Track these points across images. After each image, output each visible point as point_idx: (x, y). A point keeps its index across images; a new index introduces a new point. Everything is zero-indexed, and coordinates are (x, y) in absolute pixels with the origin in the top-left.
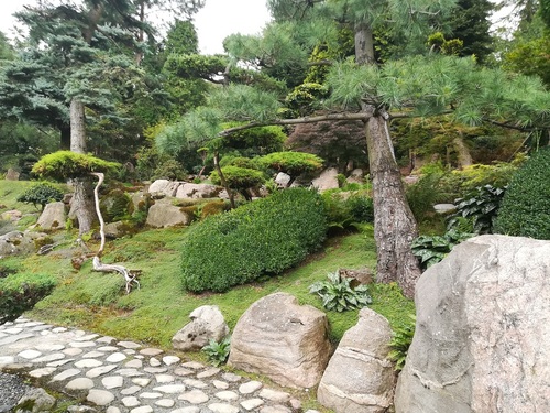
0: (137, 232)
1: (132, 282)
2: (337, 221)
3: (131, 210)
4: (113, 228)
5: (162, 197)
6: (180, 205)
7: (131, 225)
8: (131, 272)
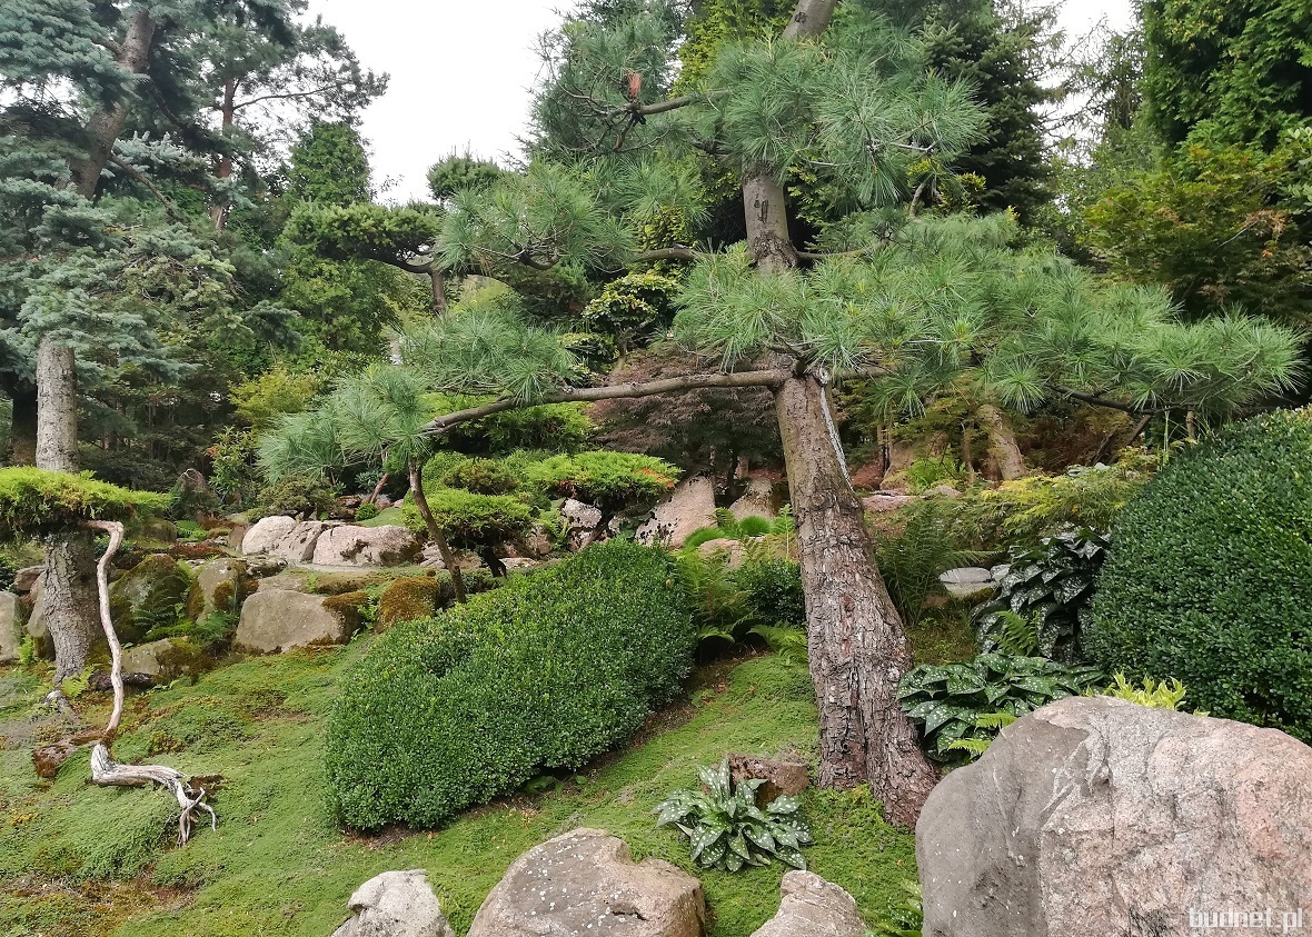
0: (209, 668)
1: (195, 810)
2: (717, 623)
3: (194, 609)
4: (145, 659)
5: (276, 570)
6: (323, 591)
7: (195, 648)
8: (193, 781)
